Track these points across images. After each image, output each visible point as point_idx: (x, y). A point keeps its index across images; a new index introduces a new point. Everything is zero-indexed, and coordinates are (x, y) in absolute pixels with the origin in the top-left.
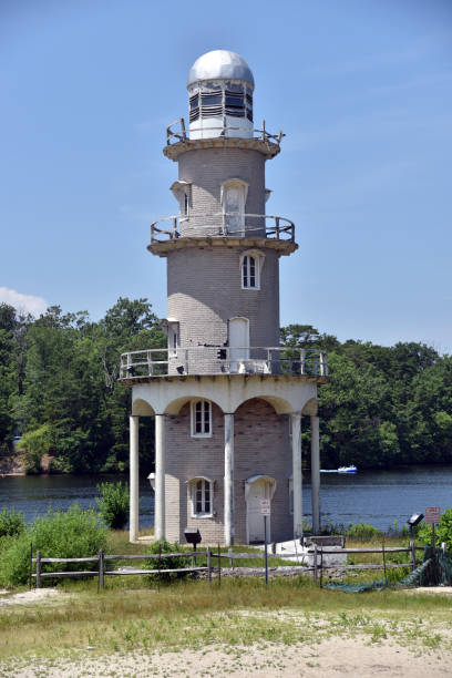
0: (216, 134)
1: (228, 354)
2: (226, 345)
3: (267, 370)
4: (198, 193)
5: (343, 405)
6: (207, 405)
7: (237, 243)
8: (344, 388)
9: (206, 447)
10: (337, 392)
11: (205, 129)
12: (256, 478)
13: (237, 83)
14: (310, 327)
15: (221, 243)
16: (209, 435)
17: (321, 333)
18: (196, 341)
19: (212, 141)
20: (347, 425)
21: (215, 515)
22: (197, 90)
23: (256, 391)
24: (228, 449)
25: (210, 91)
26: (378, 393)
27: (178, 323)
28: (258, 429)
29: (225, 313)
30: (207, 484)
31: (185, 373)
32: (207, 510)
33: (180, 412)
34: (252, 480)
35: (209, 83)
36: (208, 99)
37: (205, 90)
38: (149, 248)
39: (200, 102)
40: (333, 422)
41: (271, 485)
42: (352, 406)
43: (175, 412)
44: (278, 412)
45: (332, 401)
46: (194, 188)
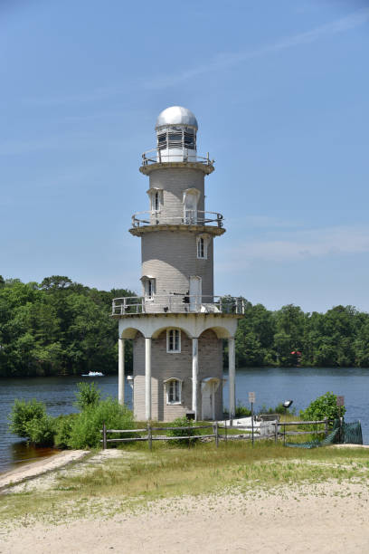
0: (181, 160)
1: (191, 300)
2: (188, 294)
3: (217, 310)
4: (167, 196)
5: (91, 331)
6: (177, 332)
7: (195, 229)
8: (92, 319)
9: (177, 359)
10: (88, 321)
11: (172, 155)
12: (209, 379)
13: (191, 127)
14: (66, 278)
15: (184, 229)
16: (179, 351)
17: (73, 281)
18: (168, 291)
19: (177, 164)
20: (94, 344)
21: (183, 403)
22: (164, 131)
23: (211, 324)
24: (195, 361)
25: (175, 131)
26: (112, 323)
27: (154, 279)
28: (208, 348)
29: (187, 274)
30: (177, 382)
31: (169, 312)
32: (177, 400)
33: (159, 336)
34: (207, 380)
35: (174, 127)
36: (172, 136)
37: (171, 131)
38: (131, 231)
39: (167, 138)
40: (84, 342)
41: (216, 383)
42: (96, 331)
43: (156, 337)
44: (219, 337)
45: (84, 328)
46: (165, 192)
